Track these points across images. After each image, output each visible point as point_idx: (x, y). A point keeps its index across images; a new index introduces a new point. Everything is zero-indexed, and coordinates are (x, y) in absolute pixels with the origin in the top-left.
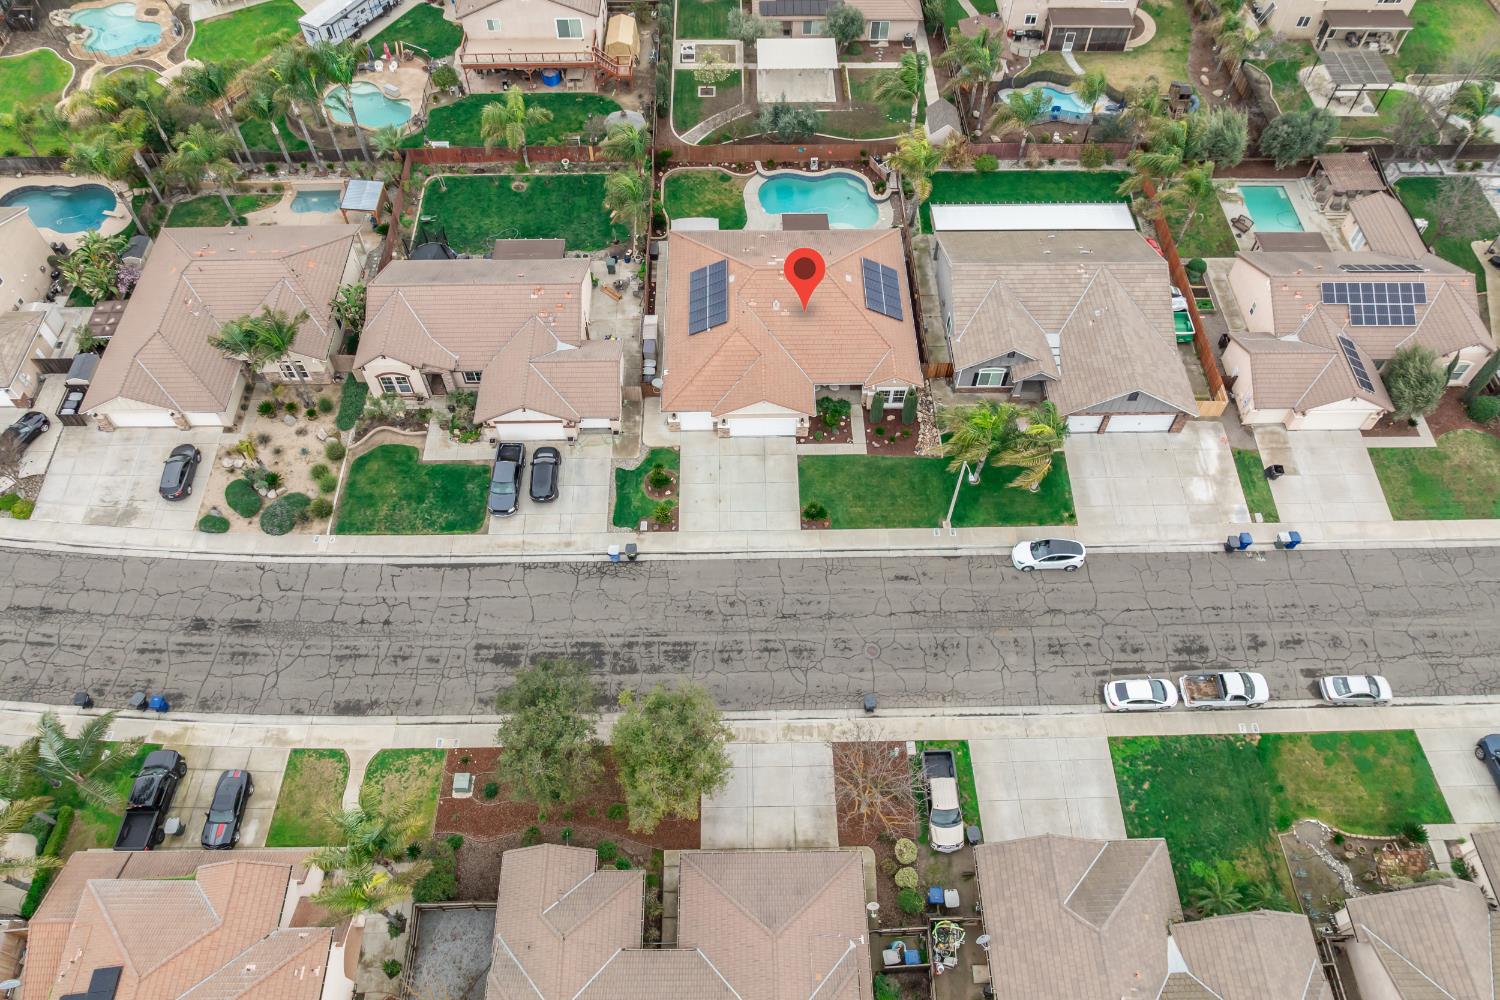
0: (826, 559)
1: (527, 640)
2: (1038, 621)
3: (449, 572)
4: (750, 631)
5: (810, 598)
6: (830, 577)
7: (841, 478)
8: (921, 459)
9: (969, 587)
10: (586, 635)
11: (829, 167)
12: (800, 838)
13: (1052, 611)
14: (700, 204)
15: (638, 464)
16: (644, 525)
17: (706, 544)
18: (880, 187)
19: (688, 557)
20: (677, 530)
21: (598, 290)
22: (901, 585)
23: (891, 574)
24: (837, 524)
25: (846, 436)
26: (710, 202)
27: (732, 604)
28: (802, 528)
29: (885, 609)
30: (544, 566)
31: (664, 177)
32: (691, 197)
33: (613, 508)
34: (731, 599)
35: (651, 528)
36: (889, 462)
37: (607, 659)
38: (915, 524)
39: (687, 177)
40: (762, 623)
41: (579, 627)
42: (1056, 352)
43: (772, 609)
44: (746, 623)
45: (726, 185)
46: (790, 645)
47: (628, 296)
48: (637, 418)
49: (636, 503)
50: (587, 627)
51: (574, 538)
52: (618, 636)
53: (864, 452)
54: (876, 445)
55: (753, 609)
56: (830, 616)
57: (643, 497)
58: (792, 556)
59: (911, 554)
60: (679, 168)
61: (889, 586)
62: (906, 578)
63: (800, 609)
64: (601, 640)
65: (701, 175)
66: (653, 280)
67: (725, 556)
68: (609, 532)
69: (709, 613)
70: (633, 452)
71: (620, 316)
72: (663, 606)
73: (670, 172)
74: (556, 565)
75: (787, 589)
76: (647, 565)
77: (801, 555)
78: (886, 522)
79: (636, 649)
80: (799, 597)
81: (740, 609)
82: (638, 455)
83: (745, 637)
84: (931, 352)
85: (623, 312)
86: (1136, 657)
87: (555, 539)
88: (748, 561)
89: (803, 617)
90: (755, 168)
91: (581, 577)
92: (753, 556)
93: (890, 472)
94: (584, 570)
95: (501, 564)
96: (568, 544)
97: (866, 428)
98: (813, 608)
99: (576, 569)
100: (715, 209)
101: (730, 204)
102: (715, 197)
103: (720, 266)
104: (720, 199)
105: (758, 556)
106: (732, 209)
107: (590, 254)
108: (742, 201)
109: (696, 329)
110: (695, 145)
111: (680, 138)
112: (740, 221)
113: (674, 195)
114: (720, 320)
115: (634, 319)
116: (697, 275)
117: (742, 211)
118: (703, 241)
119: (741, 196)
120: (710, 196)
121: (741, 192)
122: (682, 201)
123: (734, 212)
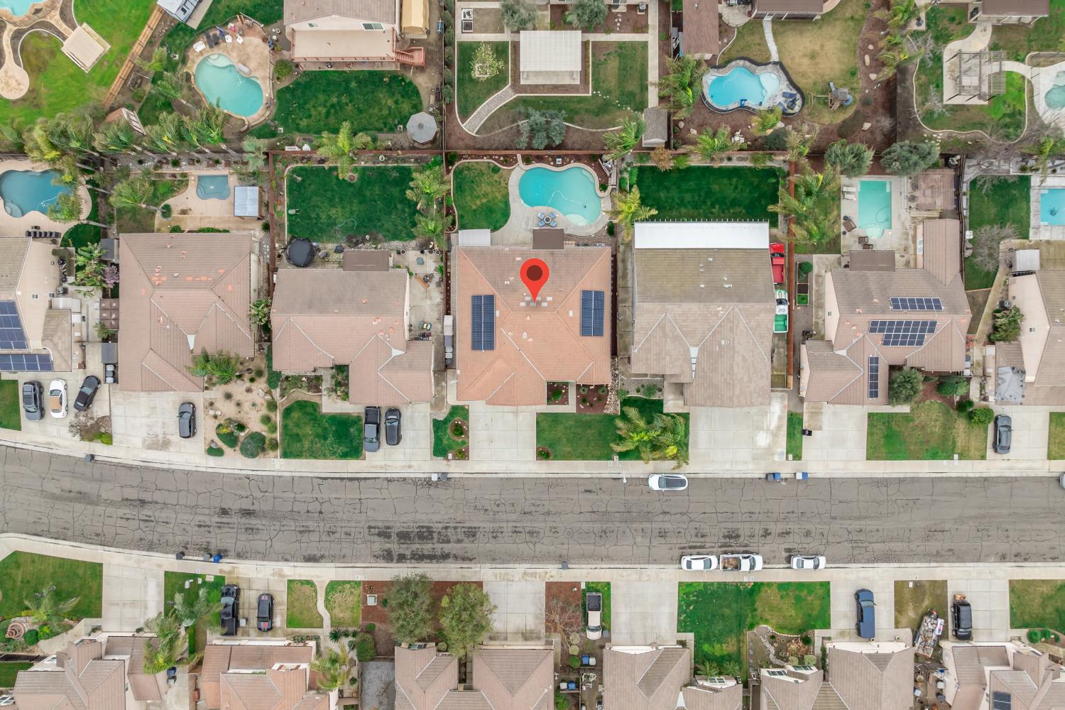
0: (549, 478)
1: (394, 524)
2: (656, 518)
3: (348, 483)
4: (508, 521)
5: (538, 502)
6: (550, 489)
7: (560, 427)
8: (607, 415)
9: (623, 498)
10: (423, 522)
11: (569, 163)
12: (528, 628)
13: (665, 513)
14: (478, 197)
15: (445, 416)
16: (450, 456)
17: (484, 467)
18: (603, 187)
19: (475, 476)
20: (468, 459)
21: (413, 277)
22: (588, 495)
23: (582, 489)
24: (556, 458)
25: (565, 401)
26: (485, 195)
27: (498, 505)
28: (537, 459)
29: (577, 510)
30: (398, 480)
31: (453, 168)
32: (472, 189)
33: (433, 445)
34: (498, 502)
35: (454, 458)
36: (588, 418)
37: (435, 535)
38: (599, 458)
39: (469, 169)
40: (514, 517)
41: (419, 517)
42: (694, 361)
43: (519, 509)
44: (504, 517)
45: (496, 177)
46: (527, 530)
47: (433, 285)
48: (444, 384)
49: (445, 442)
50: (423, 517)
51: (413, 463)
52: (440, 522)
53: (575, 411)
54: (582, 407)
55: (509, 508)
56: (548, 513)
57: (449, 438)
58: (530, 476)
59: (594, 476)
60: (463, 161)
61: (581, 496)
62: (590, 491)
63: (533, 509)
64: (431, 525)
65: (478, 167)
66: (448, 270)
67: (494, 476)
68: (431, 459)
69: (486, 510)
70: (441, 409)
71: (428, 302)
72: (462, 506)
73: (457, 164)
74: (405, 479)
75: (527, 497)
76: (452, 480)
77: (536, 476)
78: (583, 457)
79: (449, 530)
80: (533, 502)
81: (502, 508)
82: (445, 410)
83: (504, 525)
84: (622, 336)
85: (431, 298)
86: (702, 540)
87: (403, 464)
88: (507, 479)
89: (534, 514)
90: (516, 161)
91: (418, 487)
92: (510, 476)
93: (587, 425)
94: (419, 483)
95: (375, 478)
96: (410, 467)
98: (540, 508)
99: (415, 482)
100: (489, 201)
101: (499, 196)
102: (489, 189)
103: (490, 299)
104: (492, 192)
105: (513, 476)
106: (501, 201)
107: (406, 243)
108: (508, 193)
109: (476, 345)
110: (474, 134)
111: (463, 126)
112: (506, 214)
113: (460, 187)
114: (490, 345)
115: (438, 305)
116: (476, 299)
117: (507, 204)
118: (479, 267)
119: (507, 188)
120: (485, 188)
121: (507, 184)
122: (466, 194)
123: (502, 205)
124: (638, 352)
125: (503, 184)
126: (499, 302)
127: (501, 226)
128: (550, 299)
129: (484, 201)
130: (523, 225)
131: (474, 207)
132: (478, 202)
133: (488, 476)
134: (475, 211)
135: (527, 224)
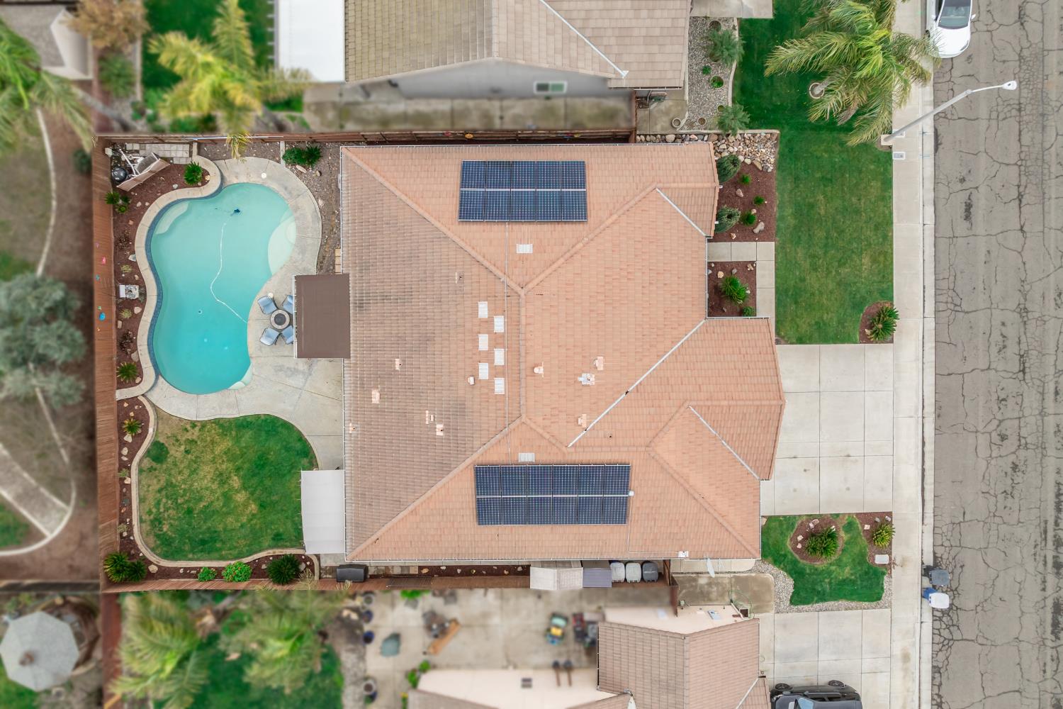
0: (936, 311)
1: (1048, 696)
2: (1036, 39)
4: (1043, 414)
5: (996, 336)
6: (965, 307)
7: (813, 281)
8: (779, 165)
9: (984, 124)
10: (1042, 622)
11: (134, 265)
13: (1021, 18)
14: (227, 497)
15: (782, 574)
16: (881, 559)
17: (910, 473)
18: (194, 176)
19: (929, 496)
20: (890, 514)
21: (435, 659)
22: (979, 213)
23: (961, 227)
24: (887, 293)
25: (747, 270)
26: (222, 478)
27: (1003, 438)
28: (892, 341)
29: (1014, 239)
30: (937, 685)
31: (157, 562)
32: (208, 513)
33: (853, 604)
34: (996, 438)
35: (886, 550)
36: (789, 211)
38: (887, 183)
39: (157, 521)
40: (1031, 400)
41: (1030, 630)
43: (1012, 386)
44: (1032, 420)
45: (176, 452)
47: (452, 611)
48: (703, 581)
49: (847, 572)
50: (1030, 622)
51: (897, 651)
52: (1044, 582)
53: (771, 246)
54: (761, 226)
55: (1011, 410)
56: (1023, 311)
57: (839, 563)
58: (930, 357)
60: (137, 537)
61: (980, 228)
62: (969, 207)
63: (1012, 349)
64: (1050, 603)
65: (151, 501)
66: (414, 571)
67: (930, 447)
68: (890, 606)
69: (1015, 467)
70: (765, 585)
71: (496, 620)
72: (1003, 528)
73: (145, 552)
74: (936, 670)
75: (983, 364)
76: (940, 551)
77: (930, 345)
78: (884, 226)
80: (994, 350)
81: (1010, 427)
82: (768, 576)
83: (1051, 422)
84: (578, 125)
85: (486, 615)
87: (898, 674)
88: (938, 416)
89: (1024, 347)
90: (134, 401)
91: (958, 638)
92: (930, 409)
93: (805, 213)
94: (945, 633)
96: (906, 658)
97: (731, 240)
98: (1011, 332)
100: (238, 469)
101: (227, 443)
102: (207, 471)
103: (487, 477)
104: (213, 461)
105: (930, 400)
106: (237, 439)
107: (348, 678)
108: (217, 422)
109: (616, 513)
110: (69, 511)
111: (50, 536)
112: (270, 427)
113: (203, 542)
114: (617, 476)
115: (502, 597)
116: (485, 513)
117: (243, 424)
118: (399, 504)
119: (204, 425)
120: (205, 480)
121: (194, 424)
122: (220, 528)
123: (248, 435)
124: (626, 65)
125: (194, 434)
126: (496, 455)
127: (301, 438)
128: (483, 310)
129: (236, 482)
130: (297, 381)
131: (253, 507)
132: (241, 497)
133: (929, 464)
134: (262, 506)
135: (295, 372)
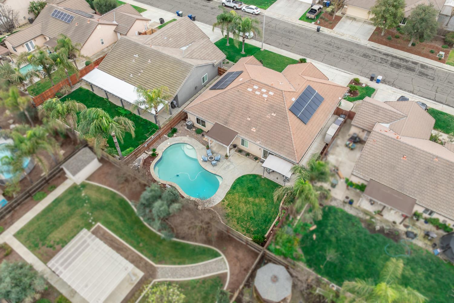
1: (415, 75)
3: (444, 102)
4: (341, 52)
5: (318, 52)
6: (308, 53)
9: (271, 38)
10: (394, 69)
11: (162, 184)
14: (255, 205)
15: (357, 101)
16: (364, 85)
22: (289, 45)
23: (290, 48)
26: (247, 203)
29: (298, 43)
30: (405, 90)
32: (256, 213)
33: (374, 94)
34: (343, 60)
35: (362, 83)
37: (389, 63)
38: (271, 52)
39: (248, 230)
40: (336, 52)
42: (188, 46)
43: (331, 54)
44: (342, 54)
45: (228, 211)
46: (331, 46)
49: (364, 91)
50: (394, 71)
51: (392, 92)
52: (384, 66)
55: (337, 56)
56: (315, 47)
57: (360, 91)
61: (292, 46)
62: (286, 45)
63: (323, 51)
64: (390, 67)
65: (239, 228)
67: (339, 69)
68: (378, 89)
69: (352, 60)
70: (359, 104)
72: (366, 66)
74: (400, 89)
75: (324, 56)
76: (367, 77)
78: (280, 56)
79: (379, 61)
80: (321, 53)
81: (341, 57)
82: (357, 103)
83: (344, 52)
88: (332, 65)
89: (323, 49)
91: (392, 82)
95: (422, 97)
98: (319, 50)
99: (393, 85)
100: (247, 196)
101: (237, 196)
102: (242, 205)
103: (294, 109)
104: (240, 202)
105: (327, 65)
106: (238, 192)
107: (342, 207)
108: (228, 194)
109: (319, 100)
110: (223, 256)
111: (228, 271)
112: (240, 181)
113: (265, 221)
114: (309, 91)
116: (304, 119)
117: (234, 187)
118: (289, 137)
119: (225, 198)
120: (244, 208)
121: (223, 201)
122: (263, 212)
123: (238, 187)
125: (226, 202)
127: (250, 175)
128: (250, 90)
129: (251, 199)
130: (232, 167)
131: (263, 199)
132: (257, 201)
133: (343, 71)
134: (265, 197)
135: (228, 166)
